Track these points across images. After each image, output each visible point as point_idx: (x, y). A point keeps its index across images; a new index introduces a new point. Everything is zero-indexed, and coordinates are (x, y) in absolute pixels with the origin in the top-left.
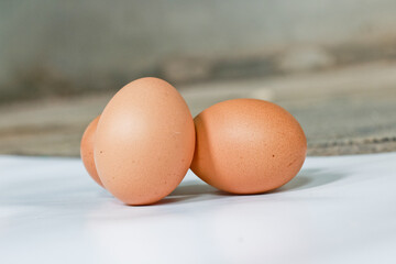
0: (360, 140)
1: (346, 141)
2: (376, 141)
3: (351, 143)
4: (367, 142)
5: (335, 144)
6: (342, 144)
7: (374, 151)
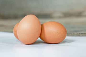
0: (76, 33)
1: (73, 33)
2: (80, 34)
3: (74, 34)
4: (77, 34)
5: (70, 34)
6: (72, 34)
7: (80, 36)
